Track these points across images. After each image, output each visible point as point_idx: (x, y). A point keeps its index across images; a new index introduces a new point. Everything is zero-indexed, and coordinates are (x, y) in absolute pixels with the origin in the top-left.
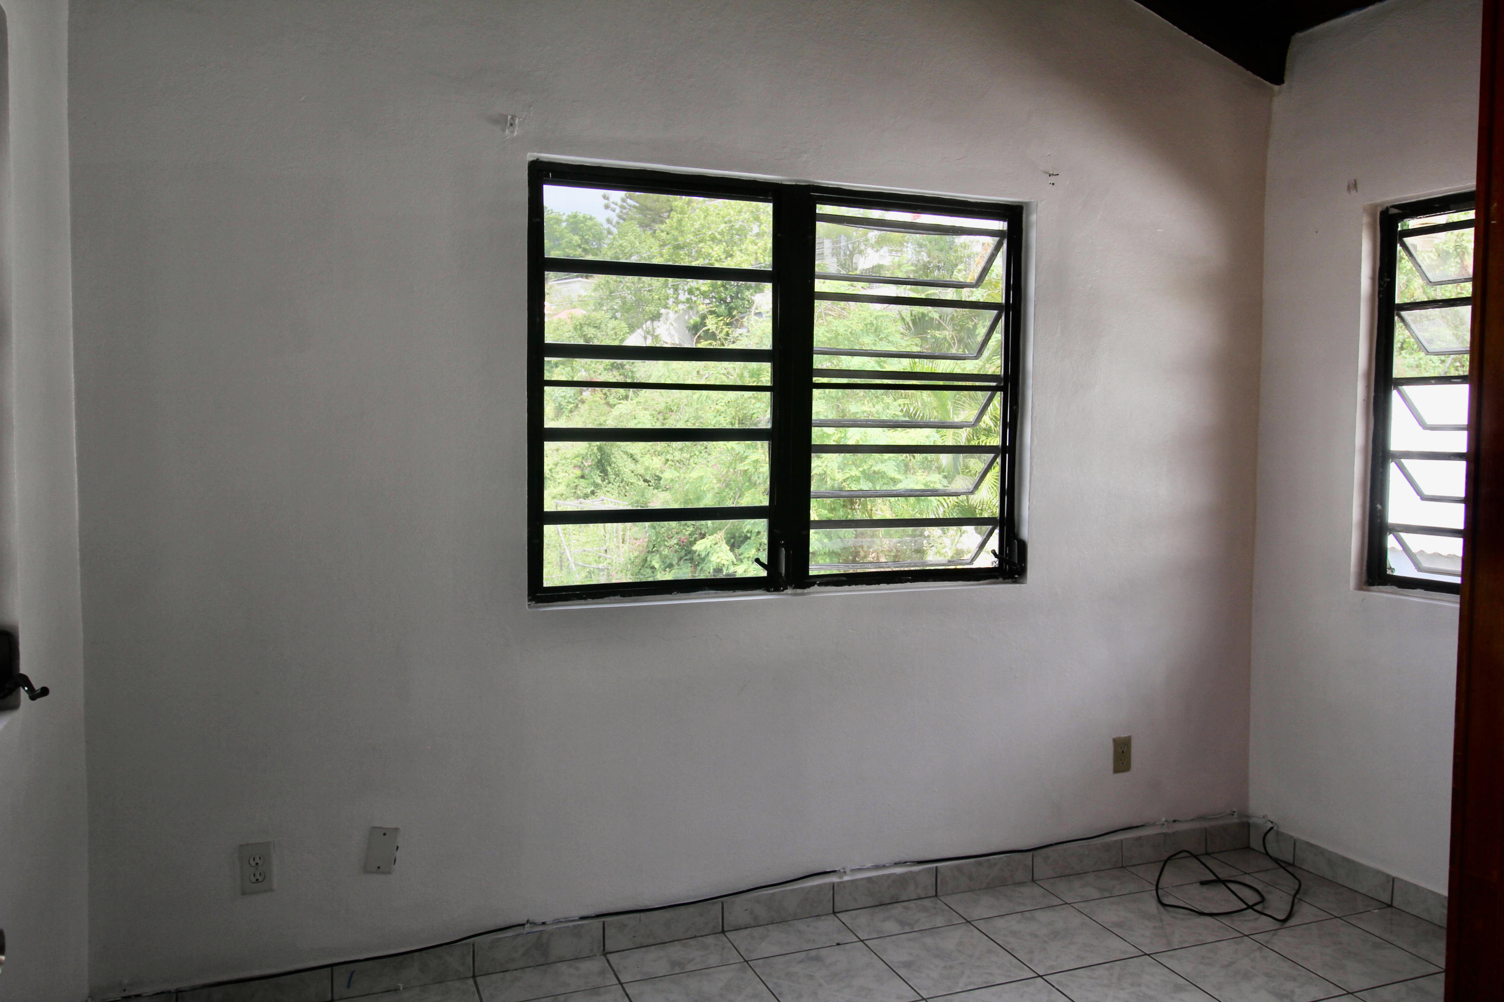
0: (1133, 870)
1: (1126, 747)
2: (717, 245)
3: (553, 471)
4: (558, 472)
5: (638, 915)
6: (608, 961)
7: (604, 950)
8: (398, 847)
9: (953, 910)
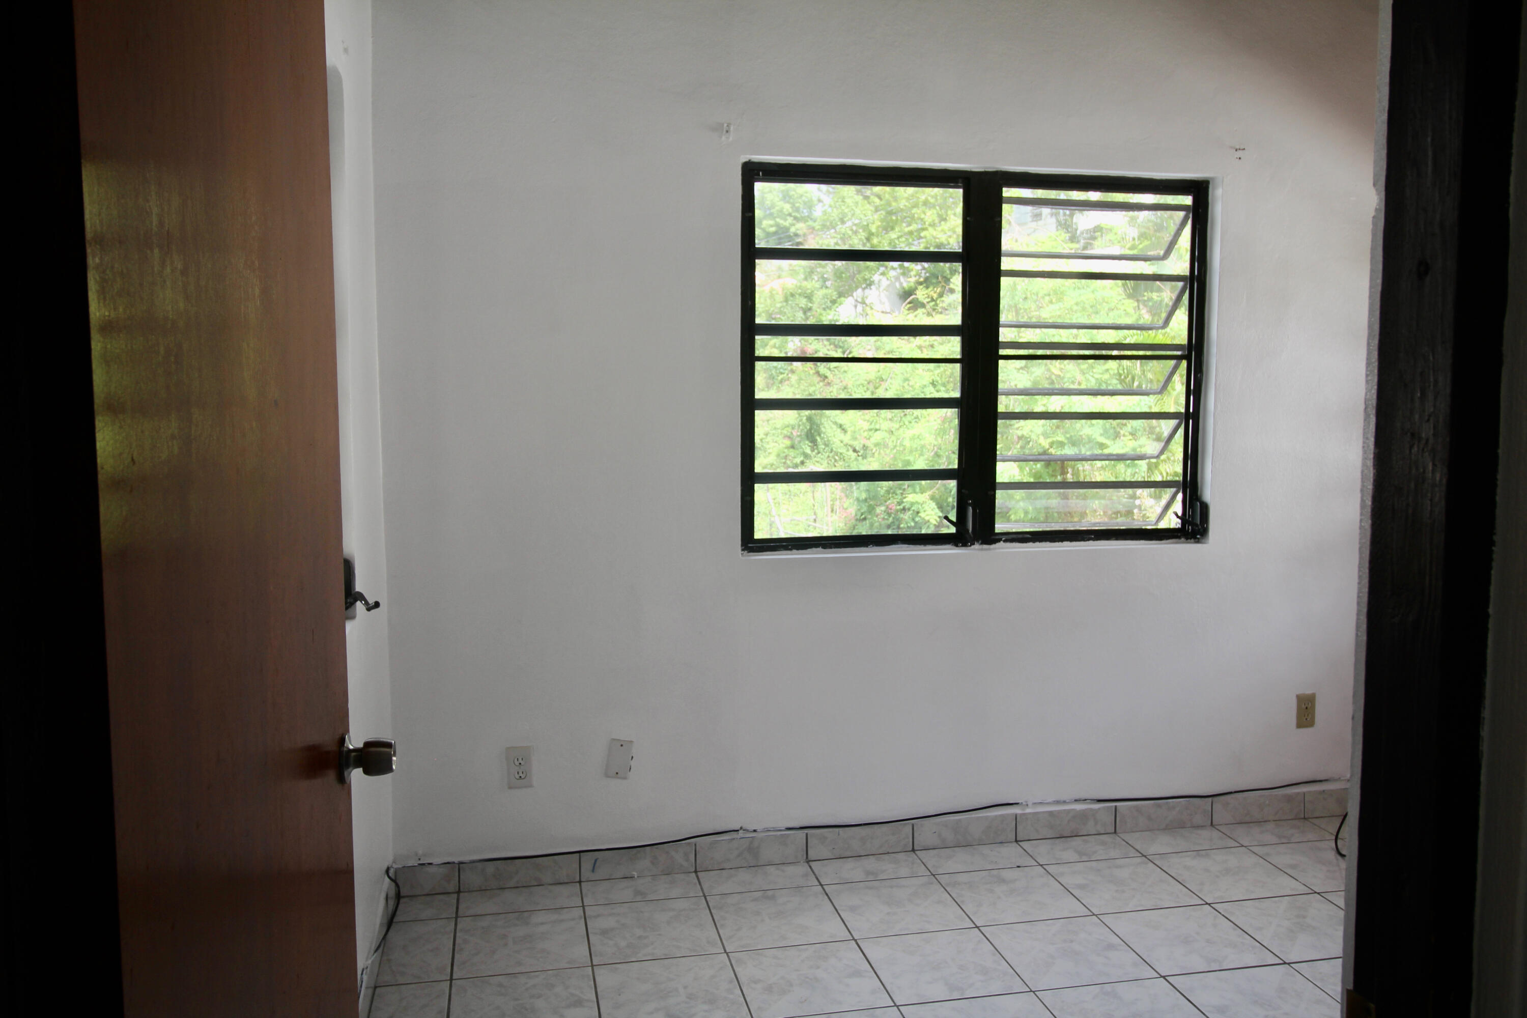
0: (1316, 821)
1: (1310, 704)
2: (930, 210)
3: (764, 441)
4: (768, 443)
5: (837, 830)
6: (810, 867)
7: (807, 858)
8: (632, 757)
9: (1130, 845)
